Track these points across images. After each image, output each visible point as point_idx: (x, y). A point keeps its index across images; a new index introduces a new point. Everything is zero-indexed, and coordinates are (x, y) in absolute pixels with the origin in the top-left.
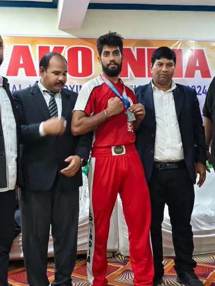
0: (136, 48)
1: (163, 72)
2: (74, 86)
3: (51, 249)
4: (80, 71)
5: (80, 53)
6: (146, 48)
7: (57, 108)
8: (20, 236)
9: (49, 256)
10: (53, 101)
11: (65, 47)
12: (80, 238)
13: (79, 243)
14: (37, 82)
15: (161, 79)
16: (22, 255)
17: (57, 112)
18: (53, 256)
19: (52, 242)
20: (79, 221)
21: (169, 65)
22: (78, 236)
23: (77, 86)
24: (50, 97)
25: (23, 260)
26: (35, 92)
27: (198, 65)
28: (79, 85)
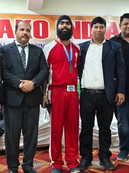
0: (75, 21)
1: (98, 31)
2: (37, 44)
3: (21, 144)
4: (41, 35)
5: (41, 24)
6: (81, 21)
7: (25, 56)
8: (4, 136)
9: (20, 148)
10: (23, 51)
11: (32, 20)
12: (39, 137)
13: (39, 140)
14: (15, 40)
15: (97, 36)
16: (4, 148)
17: (25, 58)
18: (23, 148)
19: (23, 140)
20: (39, 127)
21: (101, 27)
22: (38, 136)
23: (39, 44)
24: (22, 49)
25: (5, 151)
26: (13, 46)
27: (112, 31)
28: (40, 43)
